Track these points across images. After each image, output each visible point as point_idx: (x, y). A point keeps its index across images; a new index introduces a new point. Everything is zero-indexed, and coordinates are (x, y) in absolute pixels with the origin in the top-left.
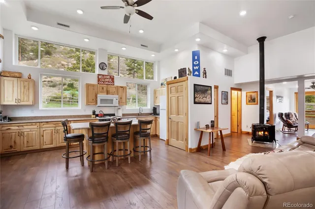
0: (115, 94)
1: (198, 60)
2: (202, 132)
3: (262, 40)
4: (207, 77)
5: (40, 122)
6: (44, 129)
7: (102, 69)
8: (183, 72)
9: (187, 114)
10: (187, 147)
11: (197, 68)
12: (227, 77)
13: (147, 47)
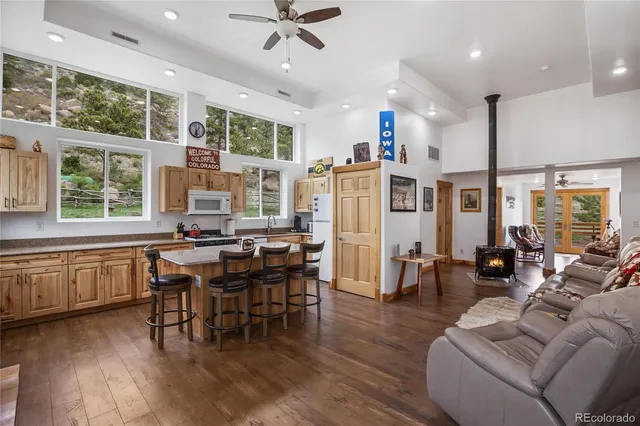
0: (224, 190)
1: (391, 128)
2: (404, 263)
3: (492, 100)
4: (408, 161)
5: (68, 252)
6: (77, 266)
7: (196, 135)
8: (363, 150)
9: (377, 231)
10: (378, 291)
11: (389, 143)
12: (432, 162)
13: (289, 95)
